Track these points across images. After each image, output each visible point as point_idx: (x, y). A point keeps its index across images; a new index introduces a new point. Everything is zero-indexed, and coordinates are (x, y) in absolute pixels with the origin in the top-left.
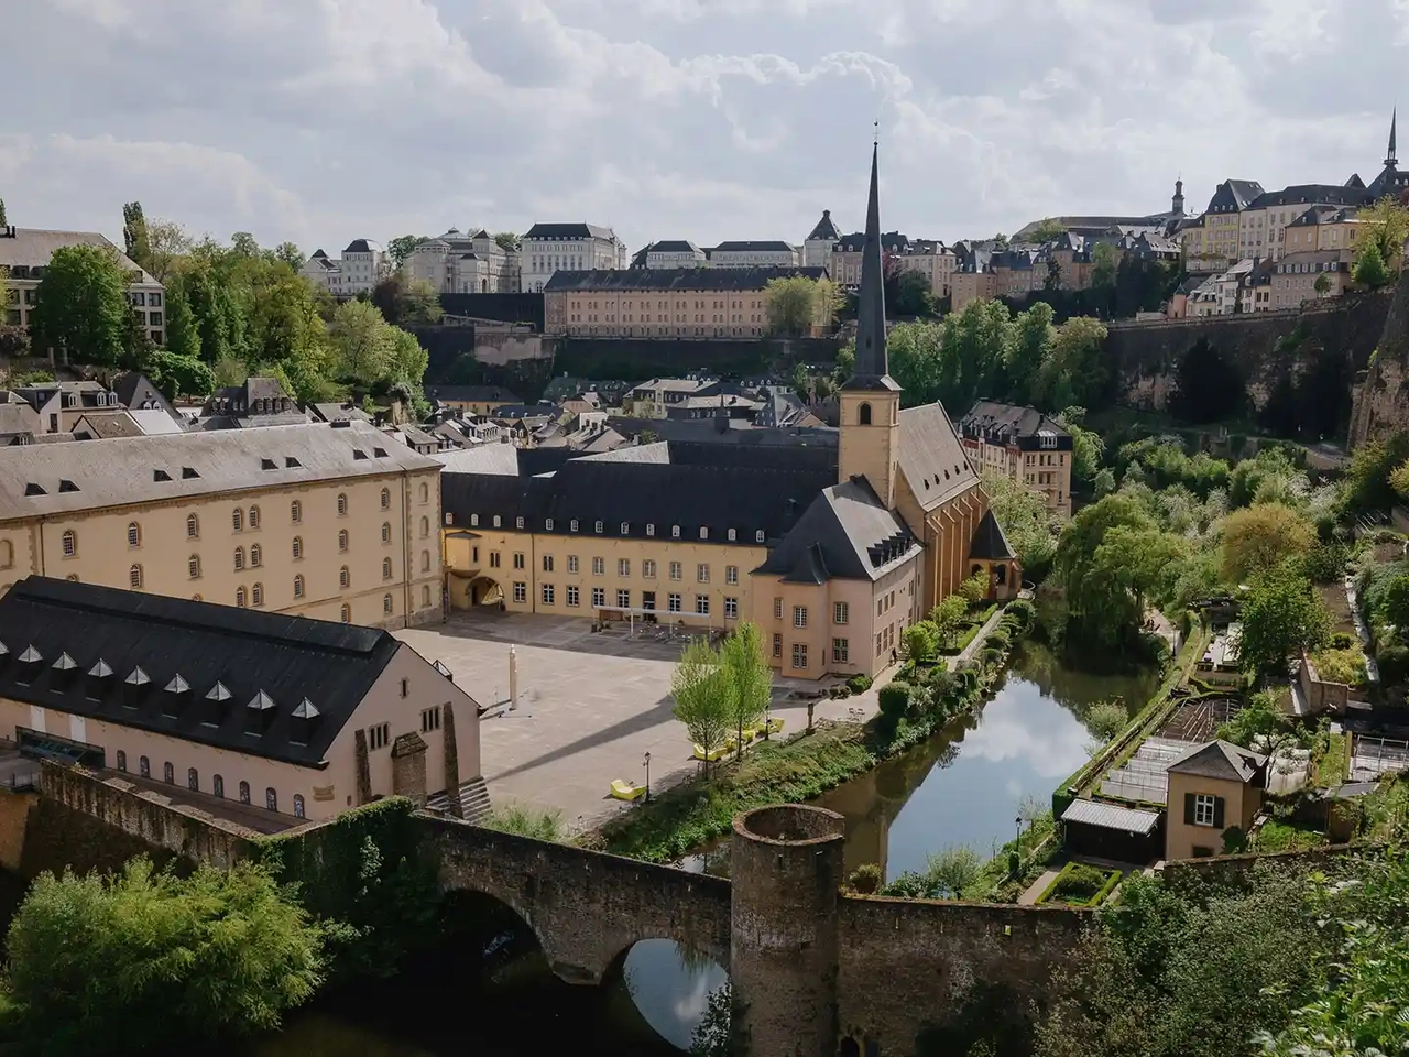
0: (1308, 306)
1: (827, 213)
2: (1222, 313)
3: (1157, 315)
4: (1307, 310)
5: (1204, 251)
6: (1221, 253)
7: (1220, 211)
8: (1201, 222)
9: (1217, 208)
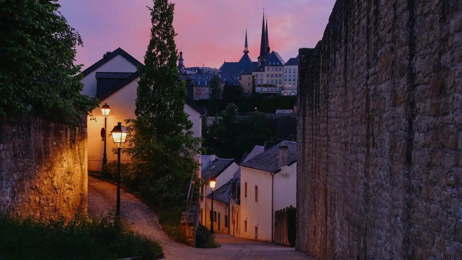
3: (289, 111)
5: (265, 82)
6: (274, 84)
7: (272, 65)
8: (262, 70)
9: (270, 63)
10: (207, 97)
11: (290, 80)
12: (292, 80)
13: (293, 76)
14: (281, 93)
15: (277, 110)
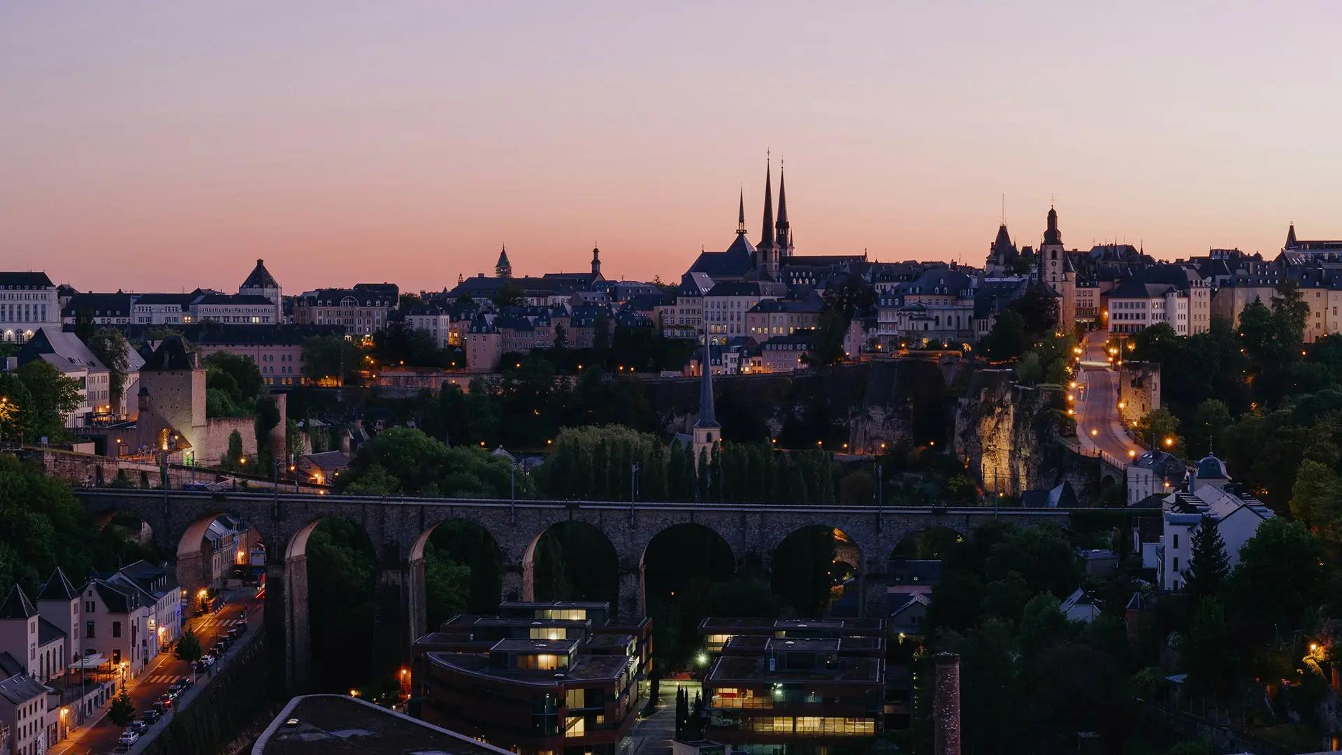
0: (799, 372)
1: (260, 262)
2: (729, 373)
3: (677, 374)
4: (798, 375)
5: (677, 322)
6: (691, 324)
7: (688, 295)
8: (673, 302)
9: (685, 292)
10: (591, 345)
11: (712, 319)
12: (721, 319)
13: (711, 312)
14: (698, 339)
15: (662, 372)
